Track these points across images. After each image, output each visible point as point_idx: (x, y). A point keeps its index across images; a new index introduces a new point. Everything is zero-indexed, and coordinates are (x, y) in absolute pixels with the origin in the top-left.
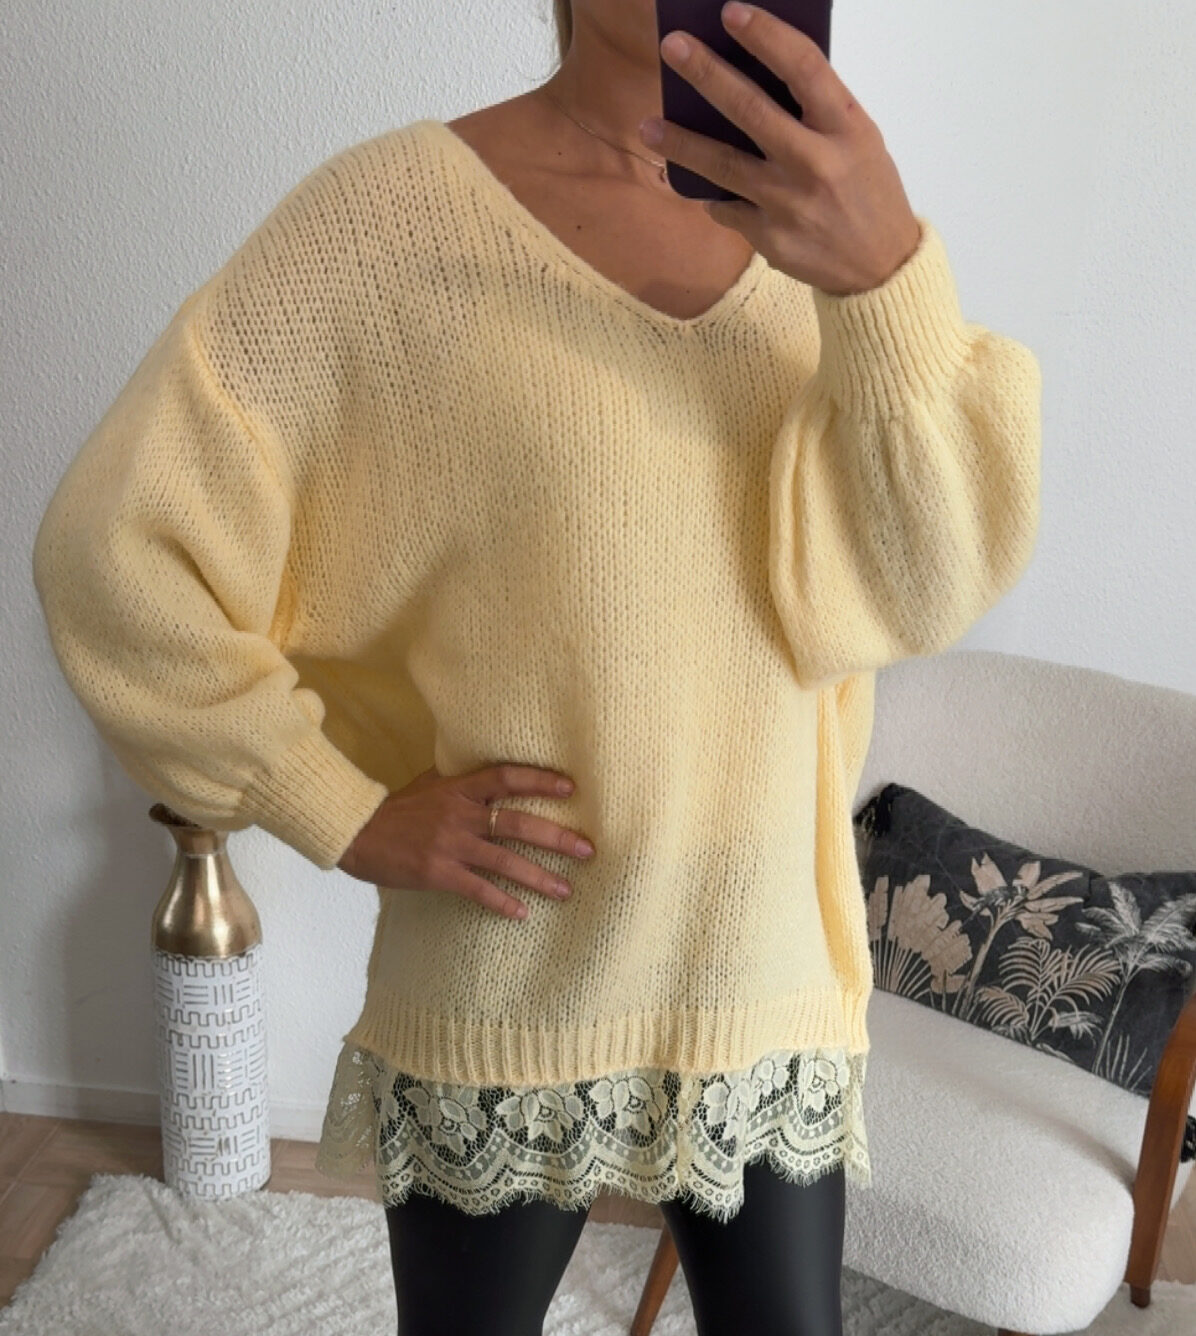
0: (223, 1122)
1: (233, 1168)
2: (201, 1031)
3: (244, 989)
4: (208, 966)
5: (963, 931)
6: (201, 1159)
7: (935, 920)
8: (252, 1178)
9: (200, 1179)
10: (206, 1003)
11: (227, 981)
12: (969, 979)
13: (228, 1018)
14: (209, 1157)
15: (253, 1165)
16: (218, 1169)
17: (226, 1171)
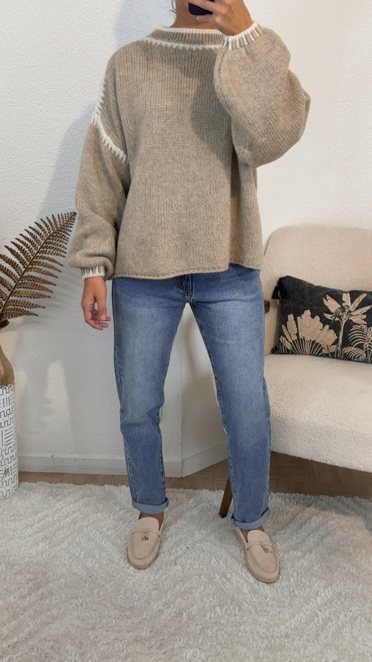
5: (330, 328)
7: (318, 326)
12: (338, 346)
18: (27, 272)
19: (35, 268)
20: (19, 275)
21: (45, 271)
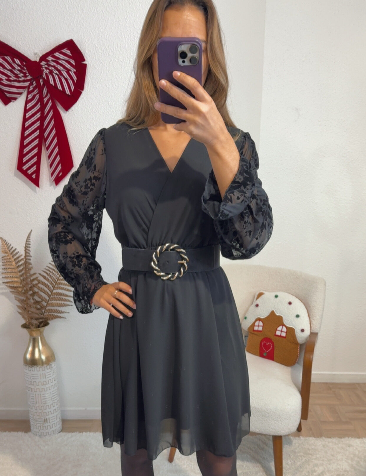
0: (45, 414)
1: (49, 427)
2: (37, 387)
3: (49, 375)
4: (38, 368)
6: (39, 425)
8: (55, 430)
9: (39, 431)
10: (38, 379)
11: (44, 372)
13: (45, 383)
14: (42, 424)
15: (55, 426)
16: (44, 428)
17: (47, 428)
18: (55, 290)
19: (60, 287)
20: (50, 292)
21: (66, 289)
